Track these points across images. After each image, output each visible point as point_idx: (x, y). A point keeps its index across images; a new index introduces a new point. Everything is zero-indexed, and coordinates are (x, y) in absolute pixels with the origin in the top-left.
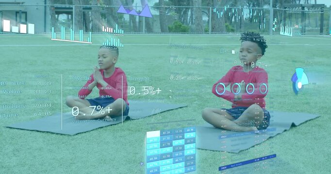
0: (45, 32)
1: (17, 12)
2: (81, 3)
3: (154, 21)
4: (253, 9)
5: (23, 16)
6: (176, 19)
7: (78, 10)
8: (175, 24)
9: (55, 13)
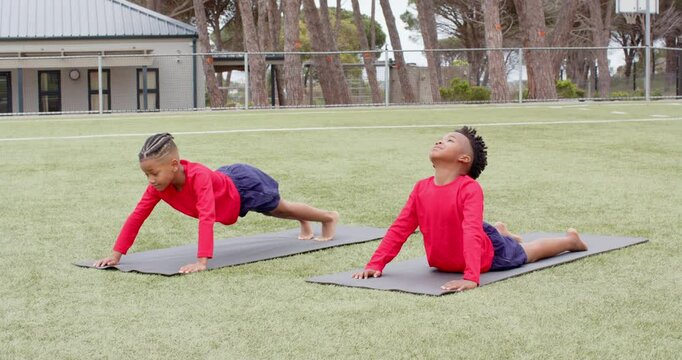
0: (195, 106)
1: (139, 70)
2: (262, 48)
3: (420, 79)
4: (632, 50)
5: (151, 78)
6: (465, 73)
7: (256, 62)
8: (455, 86)
9: (212, 68)
